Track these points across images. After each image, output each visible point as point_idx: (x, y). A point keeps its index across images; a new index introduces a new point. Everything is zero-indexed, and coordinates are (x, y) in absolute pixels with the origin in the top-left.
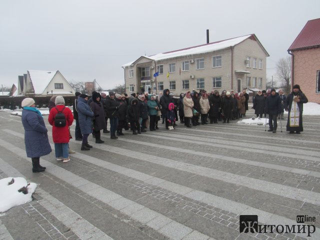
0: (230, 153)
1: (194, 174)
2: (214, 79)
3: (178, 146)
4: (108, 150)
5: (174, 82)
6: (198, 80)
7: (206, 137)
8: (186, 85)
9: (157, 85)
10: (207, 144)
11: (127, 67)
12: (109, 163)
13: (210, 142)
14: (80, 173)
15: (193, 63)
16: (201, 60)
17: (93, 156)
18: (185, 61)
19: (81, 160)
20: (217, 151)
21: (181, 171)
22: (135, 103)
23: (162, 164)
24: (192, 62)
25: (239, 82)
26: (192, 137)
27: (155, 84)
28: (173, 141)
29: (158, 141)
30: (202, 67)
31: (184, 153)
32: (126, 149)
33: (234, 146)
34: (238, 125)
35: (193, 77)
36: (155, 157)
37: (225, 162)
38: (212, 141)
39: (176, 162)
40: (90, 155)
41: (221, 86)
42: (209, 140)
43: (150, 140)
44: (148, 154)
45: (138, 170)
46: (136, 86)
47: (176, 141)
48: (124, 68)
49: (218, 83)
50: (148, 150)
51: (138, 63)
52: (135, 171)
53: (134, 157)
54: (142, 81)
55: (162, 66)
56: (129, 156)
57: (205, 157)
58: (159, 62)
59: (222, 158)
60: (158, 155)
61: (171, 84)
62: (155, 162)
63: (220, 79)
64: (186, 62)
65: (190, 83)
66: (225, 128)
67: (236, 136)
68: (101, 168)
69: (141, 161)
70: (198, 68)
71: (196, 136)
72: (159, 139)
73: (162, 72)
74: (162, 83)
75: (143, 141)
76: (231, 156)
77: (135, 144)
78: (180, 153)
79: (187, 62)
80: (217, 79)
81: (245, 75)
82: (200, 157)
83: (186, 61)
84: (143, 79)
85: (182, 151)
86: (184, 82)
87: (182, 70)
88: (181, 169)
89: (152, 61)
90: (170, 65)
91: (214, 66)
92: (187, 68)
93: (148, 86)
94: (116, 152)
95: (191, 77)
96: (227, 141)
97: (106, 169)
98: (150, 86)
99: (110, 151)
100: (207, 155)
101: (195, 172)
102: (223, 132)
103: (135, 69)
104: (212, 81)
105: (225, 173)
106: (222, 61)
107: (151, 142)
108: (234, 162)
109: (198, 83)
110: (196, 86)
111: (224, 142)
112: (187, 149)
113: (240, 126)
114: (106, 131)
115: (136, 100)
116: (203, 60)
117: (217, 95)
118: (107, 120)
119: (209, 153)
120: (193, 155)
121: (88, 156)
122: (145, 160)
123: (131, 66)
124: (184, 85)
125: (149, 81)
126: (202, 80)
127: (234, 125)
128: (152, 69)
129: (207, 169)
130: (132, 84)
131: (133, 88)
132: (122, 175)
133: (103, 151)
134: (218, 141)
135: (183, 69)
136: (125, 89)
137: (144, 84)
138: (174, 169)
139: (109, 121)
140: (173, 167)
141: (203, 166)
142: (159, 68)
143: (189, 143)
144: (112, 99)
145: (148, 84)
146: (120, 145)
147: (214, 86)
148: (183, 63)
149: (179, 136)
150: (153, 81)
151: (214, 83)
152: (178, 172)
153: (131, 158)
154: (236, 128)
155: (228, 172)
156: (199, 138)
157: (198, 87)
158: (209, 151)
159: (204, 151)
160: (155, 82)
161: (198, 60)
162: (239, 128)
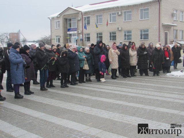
0: (163, 104)
1: (130, 125)
2: (141, 31)
3: (110, 98)
4: (41, 101)
5: (101, 34)
6: (125, 32)
7: (138, 89)
8: (113, 37)
9: (84, 37)
10: (139, 95)
11: (53, 18)
12: (44, 114)
13: (143, 94)
14: (17, 124)
15: (121, 15)
16: (128, 12)
17: (26, 107)
18: (111, 13)
19: (15, 111)
20: (150, 102)
21: (117, 122)
22: (64, 55)
23: (97, 115)
24: (120, 13)
25: (166, 34)
26: (123, 89)
27: (81, 35)
28: (104, 92)
29: (90, 93)
30: (130, 18)
31: (117, 104)
32: (59, 100)
33: (165, 97)
34: (167, 78)
35: (120, 29)
36: (89, 108)
37: (158, 112)
38: (143, 93)
39: (111, 112)
40: (23, 106)
41: (148, 38)
42: (140, 92)
43: (82, 92)
44: (81, 105)
45: (75, 121)
46: (62, 37)
47: (108, 93)
48: (50, 19)
49: (145, 35)
50: (81, 101)
51: (65, 14)
52: (71, 122)
53: (68, 108)
54: (68, 33)
55: (89, 18)
56: (63, 107)
57: (138, 108)
58: (86, 13)
59: (156, 109)
60: (92, 107)
61: (98, 36)
62: (89, 113)
63: (147, 31)
64: (113, 14)
65: (118, 35)
66: (155, 80)
67: (167, 88)
68: (37, 118)
69: (76, 112)
70: (125, 20)
71: (128, 88)
72: (91, 91)
73: (89, 23)
74: (89, 34)
75: (75, 92)
76: (164, 107)
77: (68, 95)
78: (114, 104)
79: (115, 14)
80: (144, 31)
81: (172, 27)
82: (134, 108)
83: (114, 12)
84: (69, 30)
85: (115, 103)
86: (111, 33)
87: (109, 22)
88: (116, 120)
89: (78, 12)
90: (97, 16)
91: (141, 18)
92: (114, 20)
93: (74, 37)
94: (49, 104)
95: (118, 28)
96: (159, 93)
97: (42, 120)
98: (76, 37)
99: (43, 102)
100: (140, 106)
101: (131, 123)
102: (153, 84)
103: (61, 20)
104: (139, 33)
105: (159, 123)
106: (149, 13)
107: (83, 94)
108: (168, 113)
109: (125, 35)
110: (123, 37)
111: (156, 94)
112: (120, 100)
113: (169, 78)
114: (35, 83)
115: (66, 52)
116: (130, 12)
117: (143, 47)
118: (37, 71)
119: (142, 104)
120: (127, 106)
121: (22, 107)
122: (80, 111)
123: (57, 17)
124: (111, 36)
125: (76, 32)
126: (129, 32)
127: (163, 77)
128: (79, 20)
129: (143, 119)
130: (58, 35)
131: (59, 39)
132: (59, 125)
133: (37, 102)
134: (150, 93)
135: (111, 21)
136: (51, 40)
137: (70, 35)
138: (110, 119)
139: (39, 72)
140: (109, 118)
141: (138, 117)
142: (85, 19)
143: (121, 95)
144: (42, 51)
145: (74, 35)
146: (53, 96)
147: (141, 38)
148: (111, 15)
149: (110, 88)
150: (80, 32)
151: (141, 35)
152: (114, 123)
153: (65, 109)
154: (166, 80)
155: (163, 122)
156: (130, 90)
157: (125, 39)
158: (141, 103)
159: (137, 102)
160: (82, 33)
161: (125, 12)
162: (168, 80)
